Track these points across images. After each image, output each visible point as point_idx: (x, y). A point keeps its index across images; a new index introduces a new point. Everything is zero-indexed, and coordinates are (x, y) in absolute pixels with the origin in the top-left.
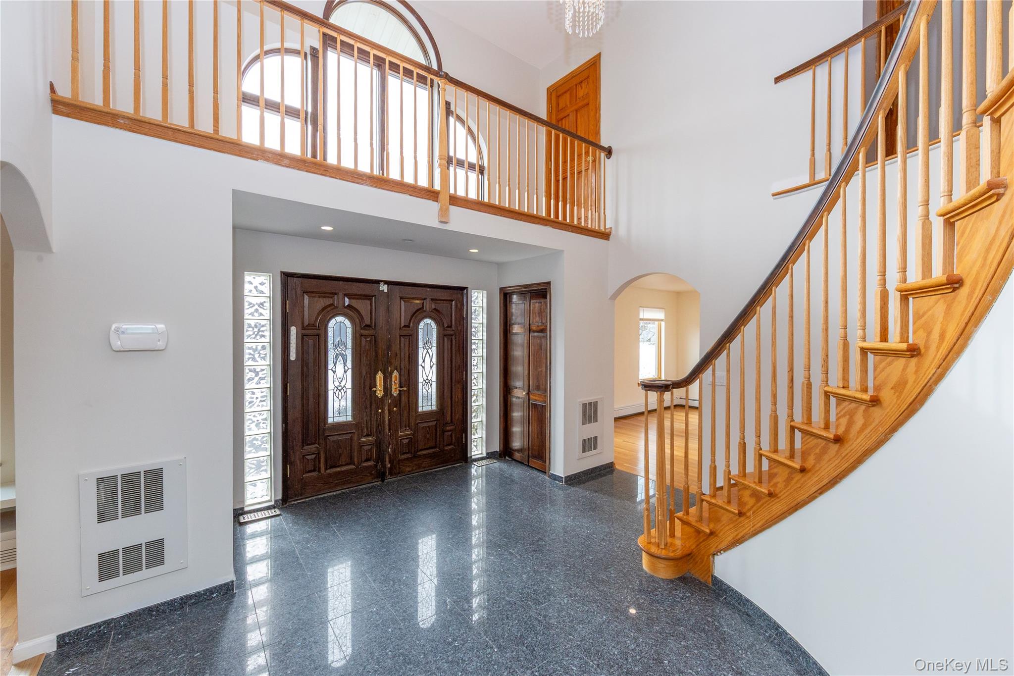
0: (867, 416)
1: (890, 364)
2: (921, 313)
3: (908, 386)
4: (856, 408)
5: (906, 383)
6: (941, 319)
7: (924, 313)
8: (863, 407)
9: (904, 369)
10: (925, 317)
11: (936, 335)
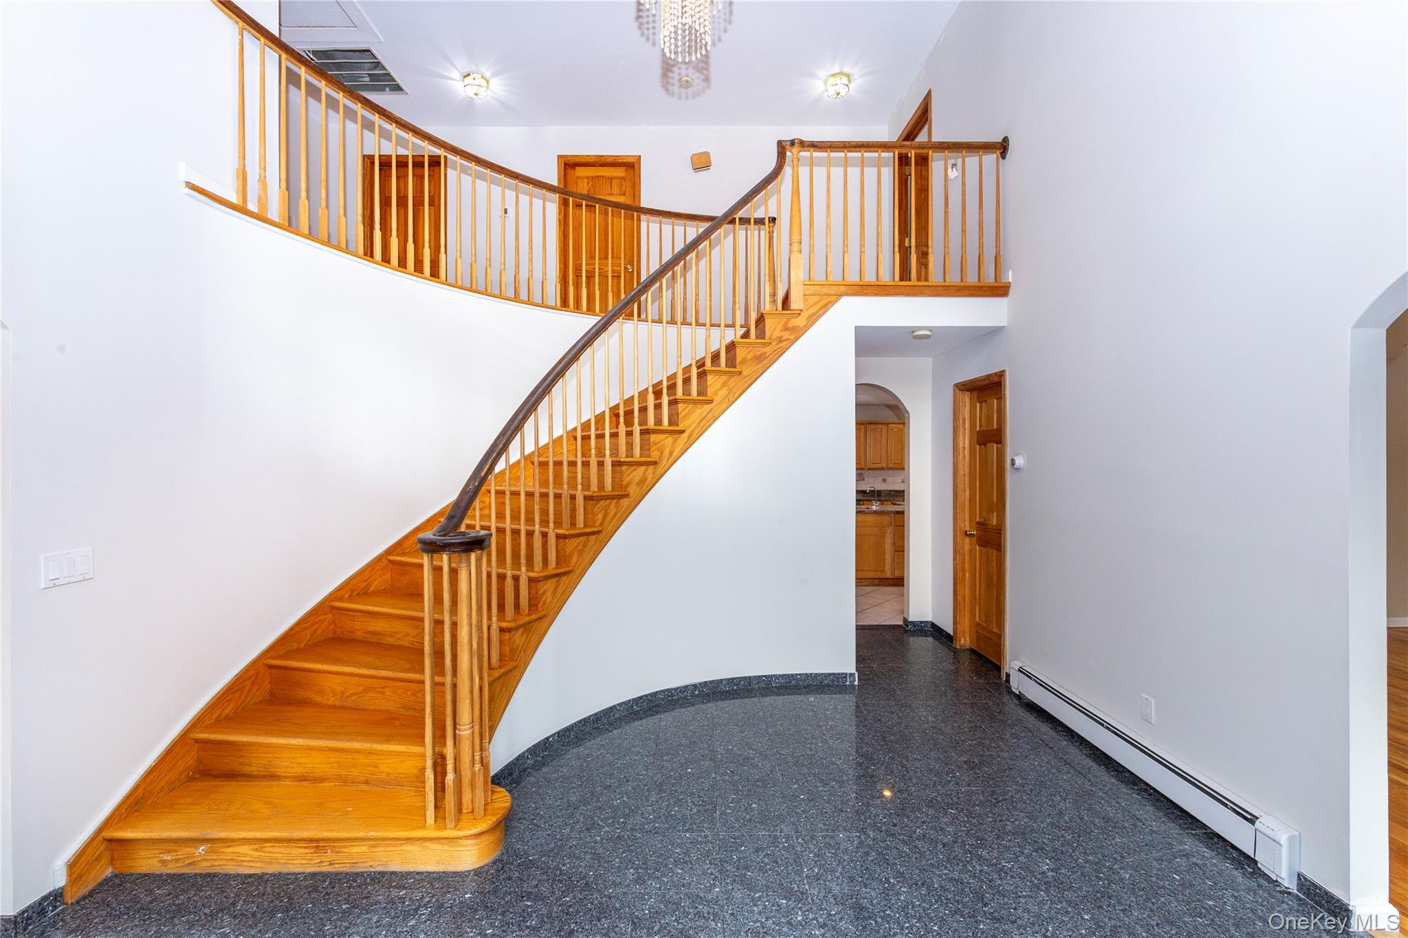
0: (617, 505)
1: (635, 470)
2: (657, 442)
3: (647, 482)
4: (611, 503)
5: (646, 479)
6: (670, 445)
7: (659, 443)
8: (615, 501)
9: (646, 471)
10: (659, 445)
11: (667, 452)
